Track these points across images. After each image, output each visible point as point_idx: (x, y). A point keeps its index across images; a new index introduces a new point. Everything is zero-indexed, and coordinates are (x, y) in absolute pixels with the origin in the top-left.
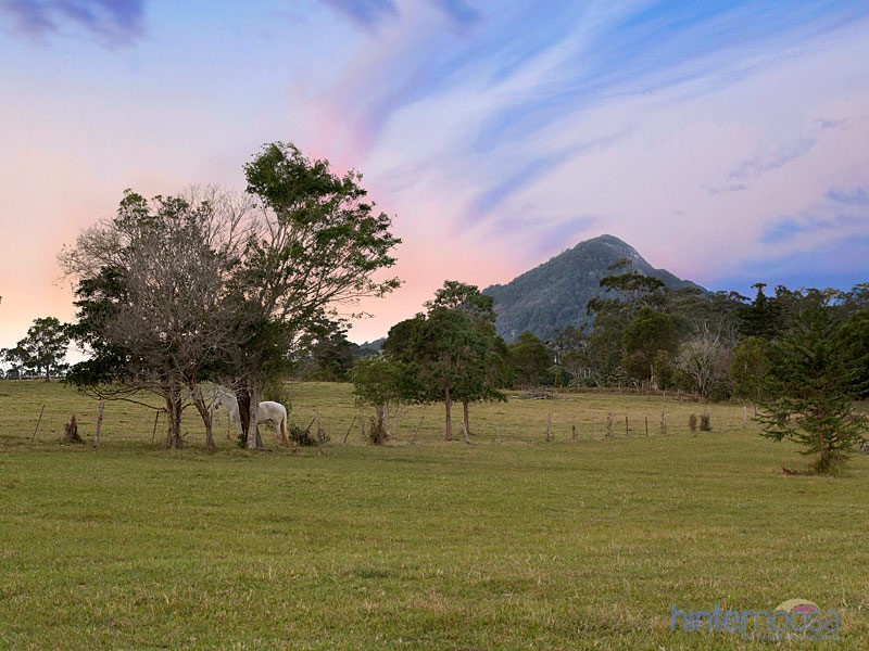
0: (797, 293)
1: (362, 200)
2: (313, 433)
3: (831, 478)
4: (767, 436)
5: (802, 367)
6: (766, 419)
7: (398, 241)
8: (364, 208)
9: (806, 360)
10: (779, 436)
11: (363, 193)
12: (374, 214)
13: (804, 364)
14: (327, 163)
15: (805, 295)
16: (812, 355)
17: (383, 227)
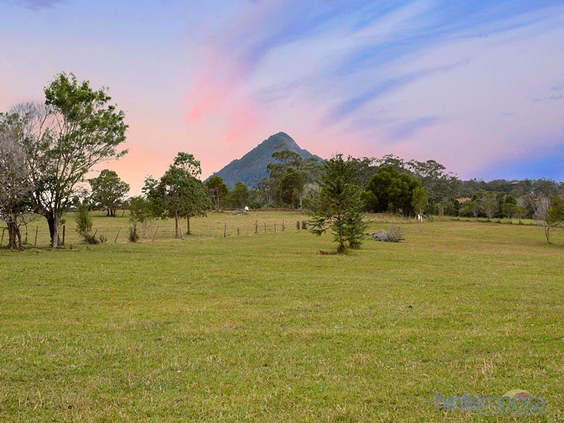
0: (359, 159)
1: (109, 103)
2: (97, 238)
3: (344, 256)
4: (314, 233)
5: (330, 193)
6: (312, 223)
7: (127, 126)
8: (111, 108)
9: (332, 189)
10: (319, 233)
11: (109, 98)
12: (116, 112)
13: (331, 191)
14: (88, 82)
15: (362, 160)
16: (335, 185)
17: (120, 119)
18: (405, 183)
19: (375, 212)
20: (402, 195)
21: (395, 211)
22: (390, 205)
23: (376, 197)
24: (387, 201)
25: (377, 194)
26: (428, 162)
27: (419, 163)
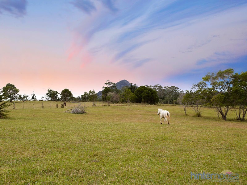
18: (150, 92)
19: (136, 103)
20: (148, 96)
21: (144, 102)
22: (143, 100)
23: (137, 97)
24: (142, 99)
25: (137, 96)
26: (172, 86)
27: (168, 87)
